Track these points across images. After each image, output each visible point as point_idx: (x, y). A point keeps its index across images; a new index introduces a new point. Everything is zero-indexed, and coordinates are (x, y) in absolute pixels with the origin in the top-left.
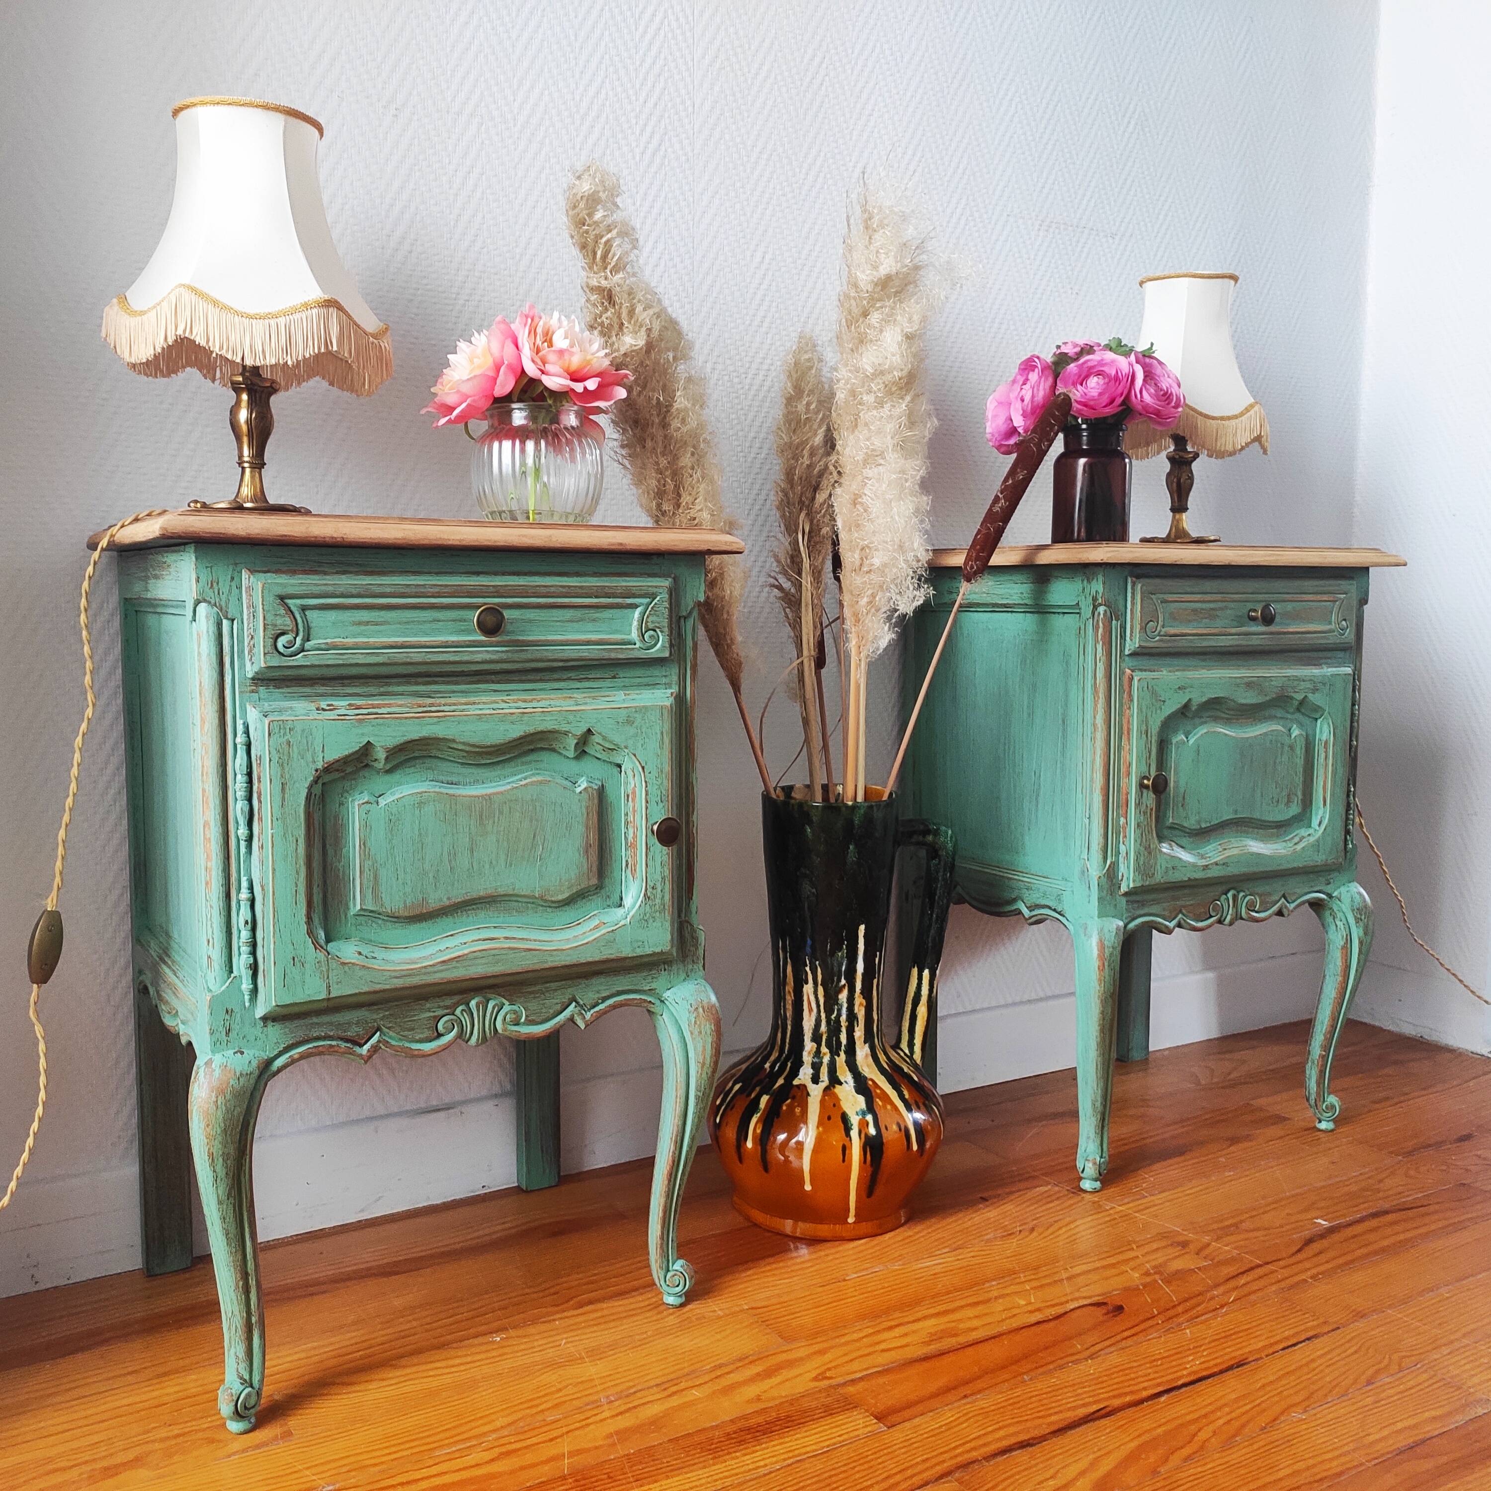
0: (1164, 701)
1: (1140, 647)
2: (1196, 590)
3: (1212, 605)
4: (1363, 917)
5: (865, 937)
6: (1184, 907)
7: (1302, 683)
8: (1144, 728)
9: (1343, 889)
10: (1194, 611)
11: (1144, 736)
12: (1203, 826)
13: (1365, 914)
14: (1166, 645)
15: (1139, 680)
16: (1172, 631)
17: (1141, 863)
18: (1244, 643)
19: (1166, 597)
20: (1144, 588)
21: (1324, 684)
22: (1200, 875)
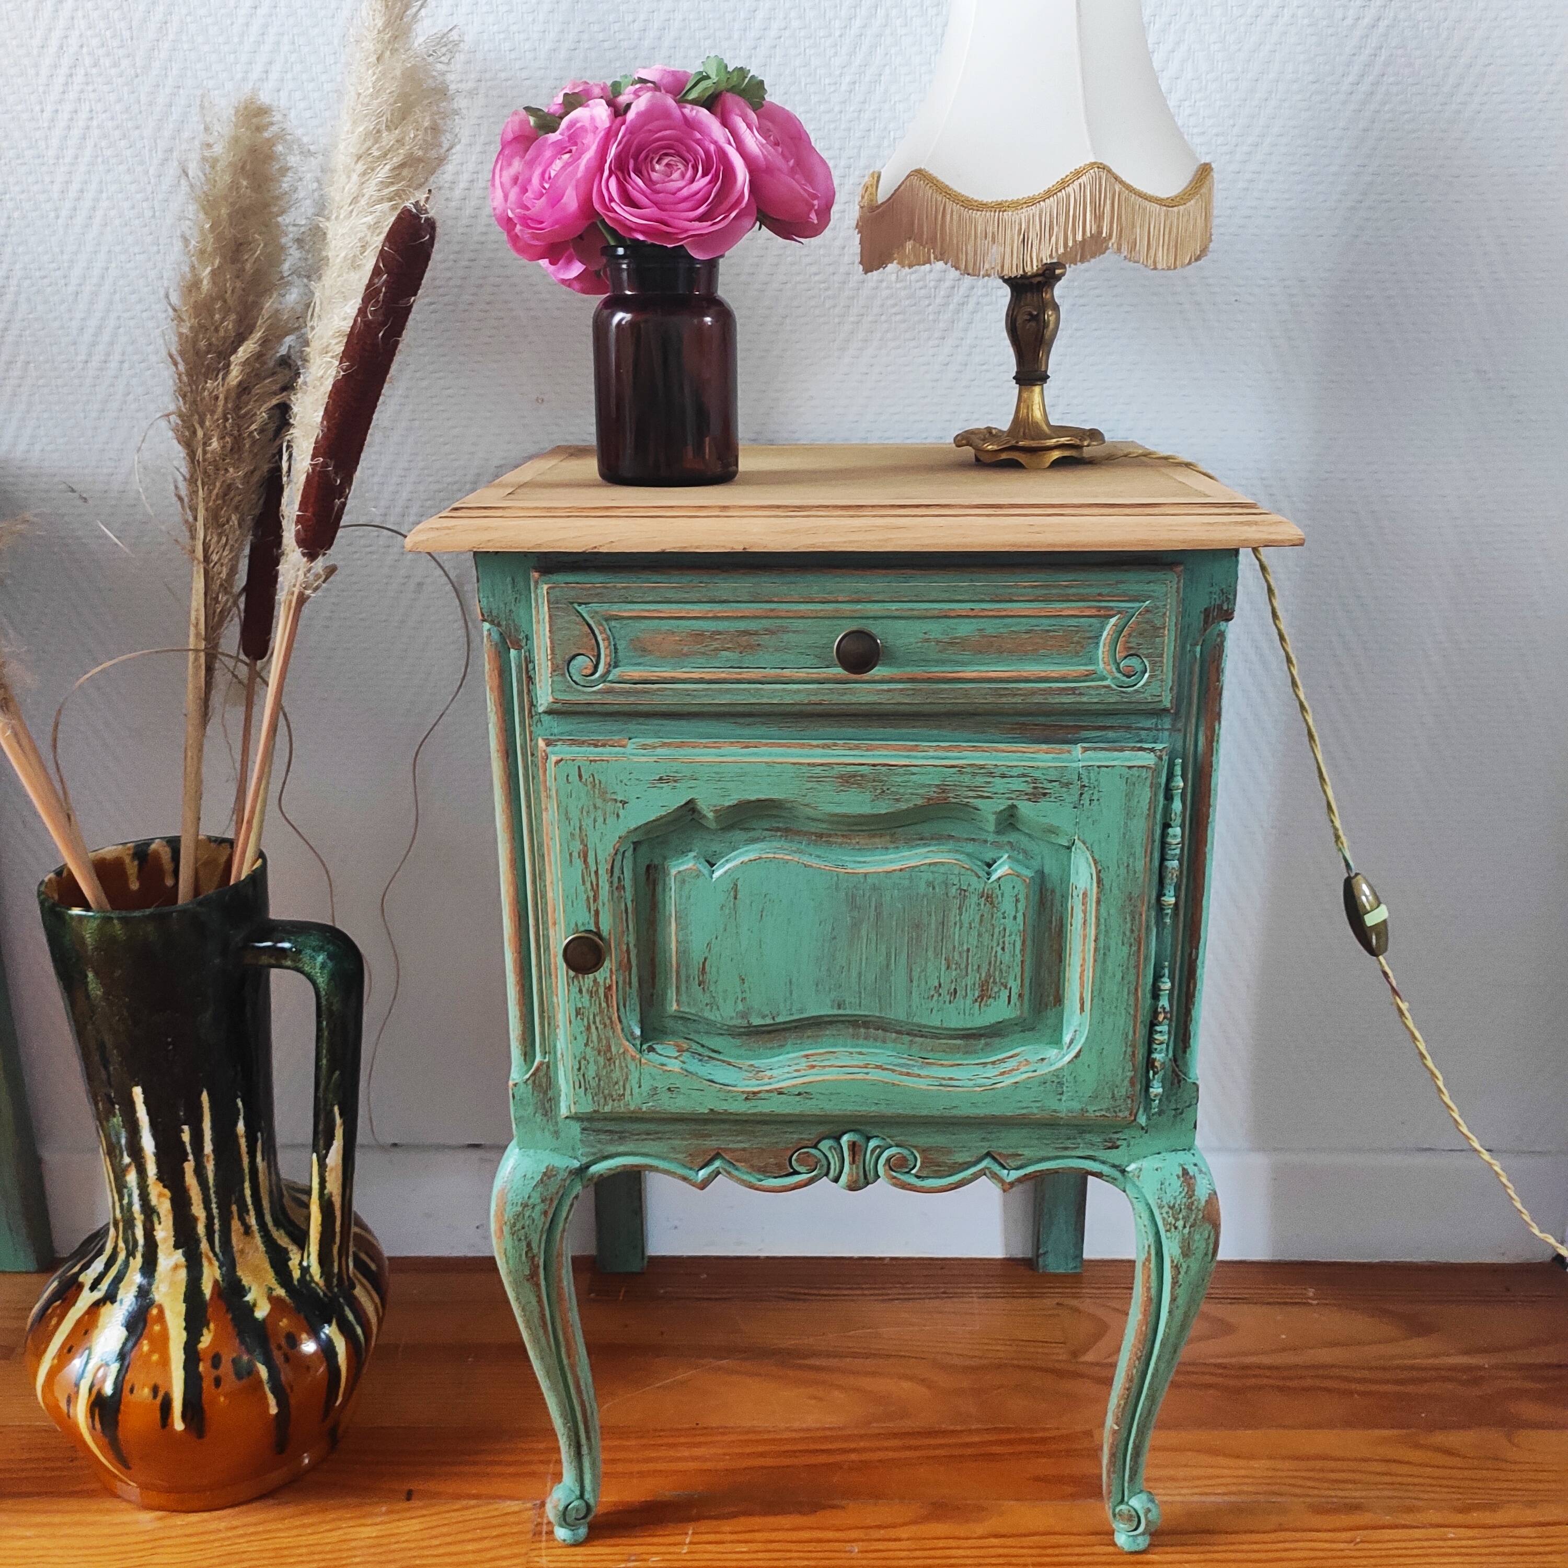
0: (624, 803)
1: (556, 702)
2: (694, 596)
3: (742, 625)
4: (1180, 1224)
5: (146, 1102)
6: (725, 1150)
7: (998, 780)
8: (577, 846)
9: (1148, 1164)
10: (699, 636)
11: (578, 863)
12: (757, 1021)
13: (1186, 1219)
14: (622, 700)
15: (557, 762)
16: (636, 673)
17: (591, 1073)
18: (835, 698)
19: (615, 609)
20: (557, 592)
21: (1067, 785)
22: (739, 1107)
